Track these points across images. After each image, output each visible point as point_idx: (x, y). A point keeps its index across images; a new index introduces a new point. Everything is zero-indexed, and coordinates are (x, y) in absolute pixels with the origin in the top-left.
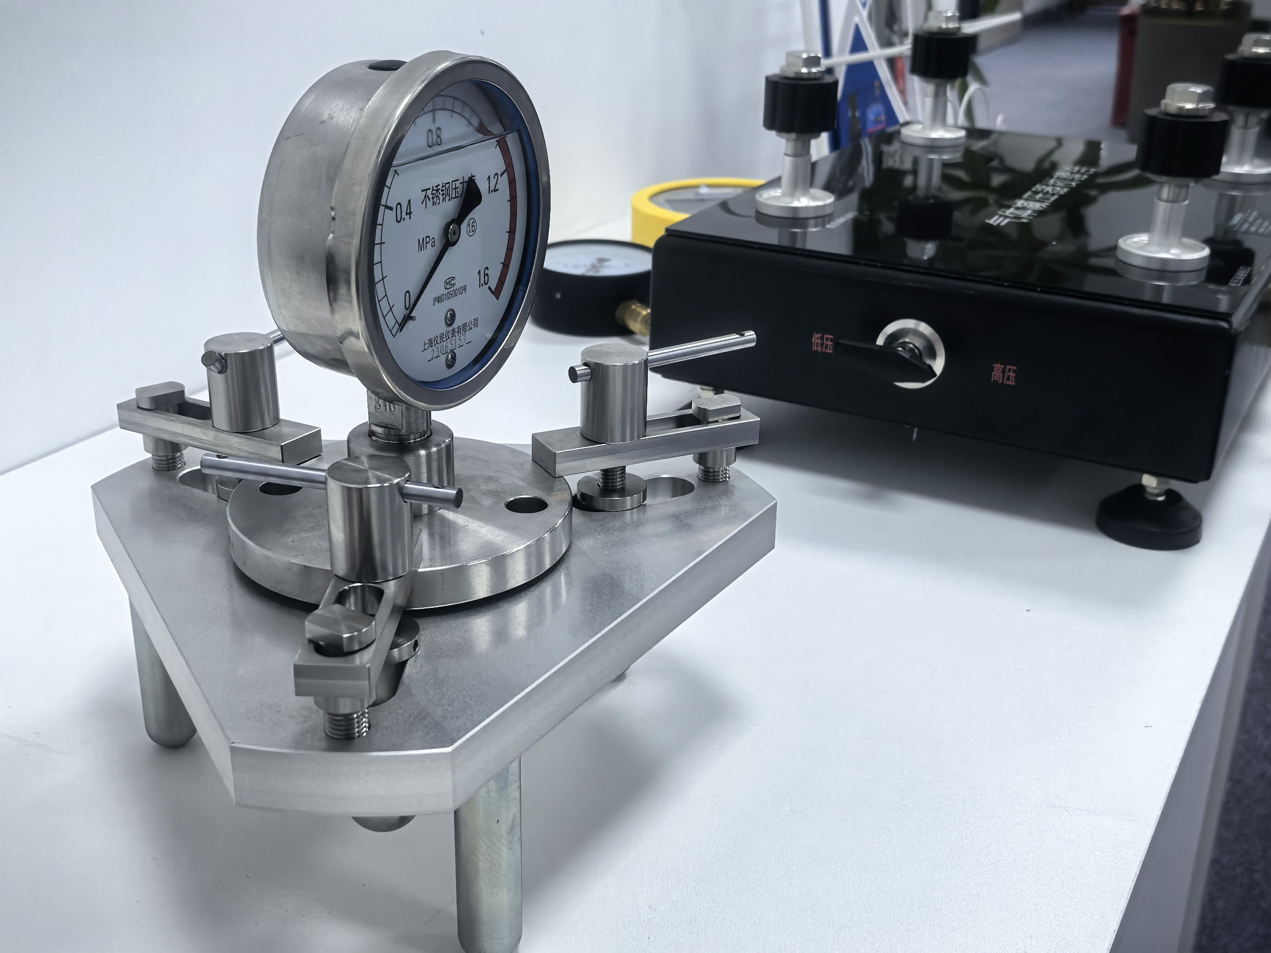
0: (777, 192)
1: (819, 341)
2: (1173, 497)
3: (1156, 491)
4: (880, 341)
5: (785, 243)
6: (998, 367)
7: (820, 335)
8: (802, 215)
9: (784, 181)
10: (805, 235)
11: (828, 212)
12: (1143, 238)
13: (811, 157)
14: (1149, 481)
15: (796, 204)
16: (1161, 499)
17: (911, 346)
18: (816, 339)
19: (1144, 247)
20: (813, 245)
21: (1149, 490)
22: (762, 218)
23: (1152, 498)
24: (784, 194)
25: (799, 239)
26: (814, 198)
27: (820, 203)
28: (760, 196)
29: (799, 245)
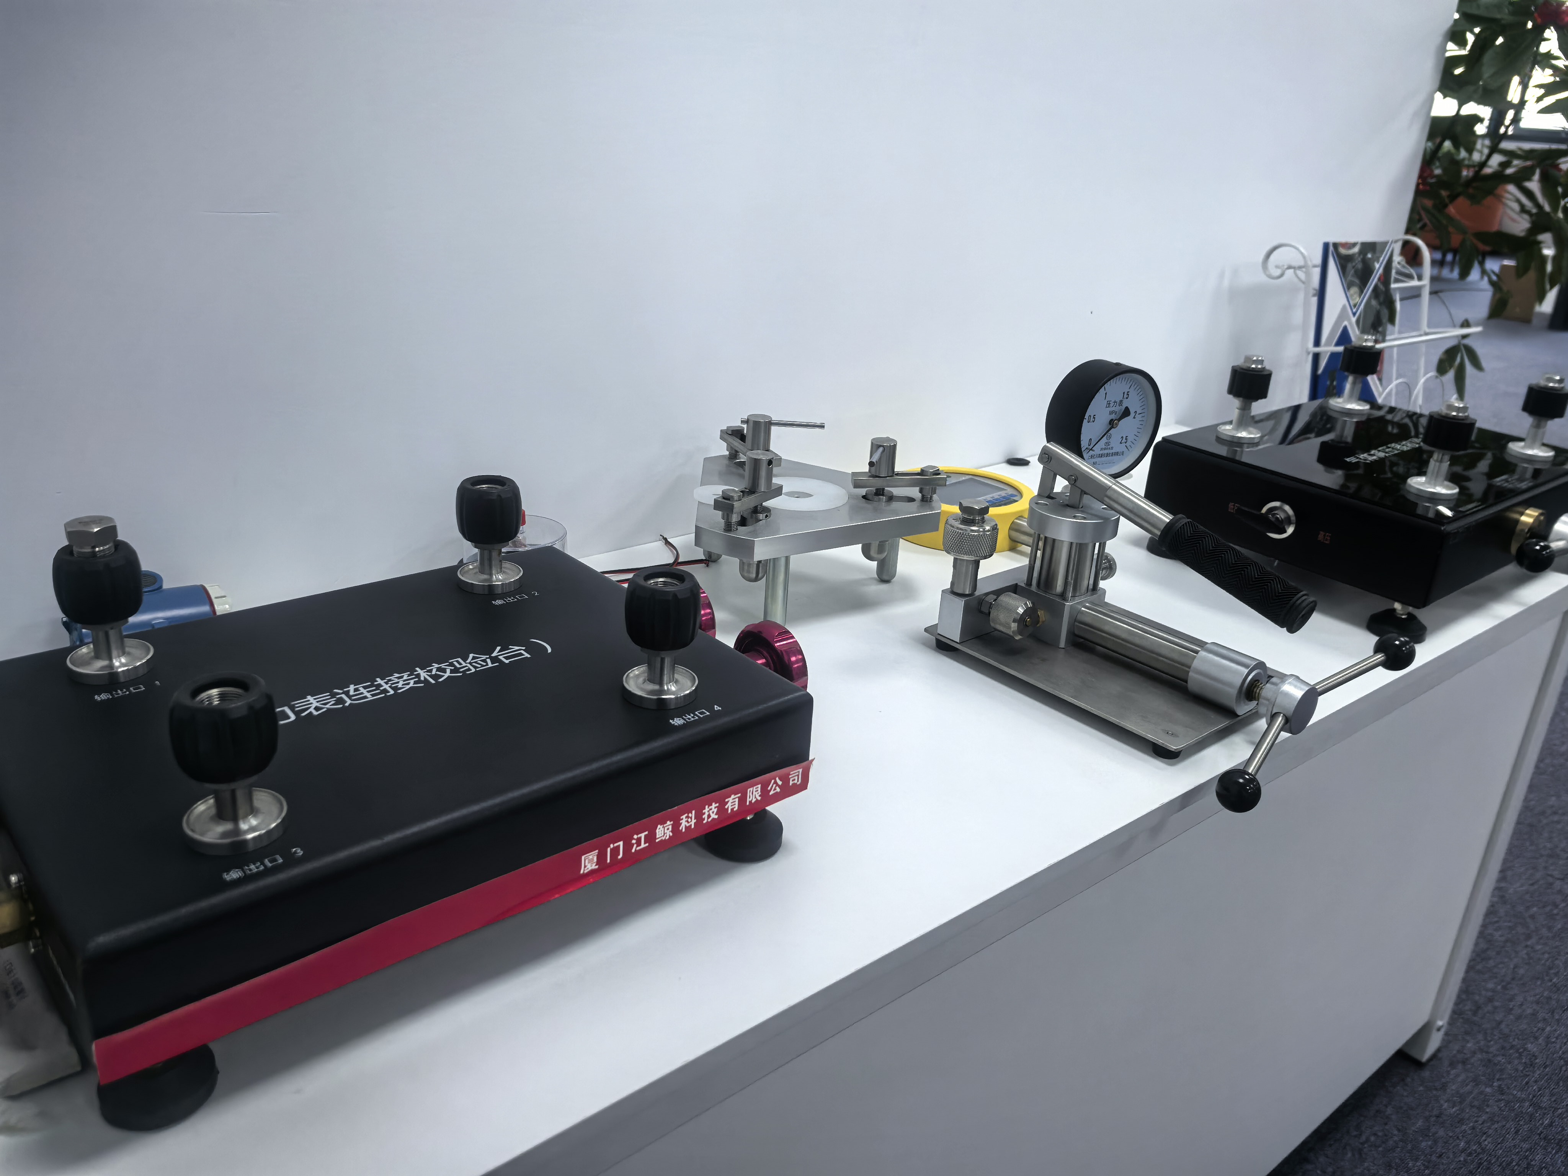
0: (1228, 427)
1: (1232, 507)
2: (1411, 617)
3: (1401, 612)
4: (1264, 510)
5: (1230, 456)
6: (1322, 533)
7: (1233, 504)
8: (1243, 441)
9: (1234, 422)
10: (1242, 452)
11: (1256, 441)
12: (1422, 479)
13: (1250, 413)
14: (1397, 606)
15: (1239, 435)
16: (1403, 617)
17: (1278, 516)
18: (1231, 505)
19: (1422, 484)
20: (1245, 459)
21: (1397, 611)
22: (1220, 440)
23: (1399, 616)
24: (1233, 429)
25: (1238, 454)
26: (1250, 433)
27: (1252, 436)
28: (1220, 428)
29: (1237, 458)
